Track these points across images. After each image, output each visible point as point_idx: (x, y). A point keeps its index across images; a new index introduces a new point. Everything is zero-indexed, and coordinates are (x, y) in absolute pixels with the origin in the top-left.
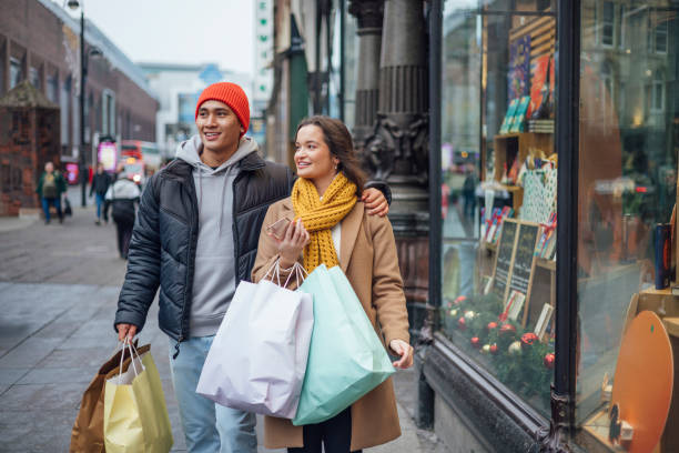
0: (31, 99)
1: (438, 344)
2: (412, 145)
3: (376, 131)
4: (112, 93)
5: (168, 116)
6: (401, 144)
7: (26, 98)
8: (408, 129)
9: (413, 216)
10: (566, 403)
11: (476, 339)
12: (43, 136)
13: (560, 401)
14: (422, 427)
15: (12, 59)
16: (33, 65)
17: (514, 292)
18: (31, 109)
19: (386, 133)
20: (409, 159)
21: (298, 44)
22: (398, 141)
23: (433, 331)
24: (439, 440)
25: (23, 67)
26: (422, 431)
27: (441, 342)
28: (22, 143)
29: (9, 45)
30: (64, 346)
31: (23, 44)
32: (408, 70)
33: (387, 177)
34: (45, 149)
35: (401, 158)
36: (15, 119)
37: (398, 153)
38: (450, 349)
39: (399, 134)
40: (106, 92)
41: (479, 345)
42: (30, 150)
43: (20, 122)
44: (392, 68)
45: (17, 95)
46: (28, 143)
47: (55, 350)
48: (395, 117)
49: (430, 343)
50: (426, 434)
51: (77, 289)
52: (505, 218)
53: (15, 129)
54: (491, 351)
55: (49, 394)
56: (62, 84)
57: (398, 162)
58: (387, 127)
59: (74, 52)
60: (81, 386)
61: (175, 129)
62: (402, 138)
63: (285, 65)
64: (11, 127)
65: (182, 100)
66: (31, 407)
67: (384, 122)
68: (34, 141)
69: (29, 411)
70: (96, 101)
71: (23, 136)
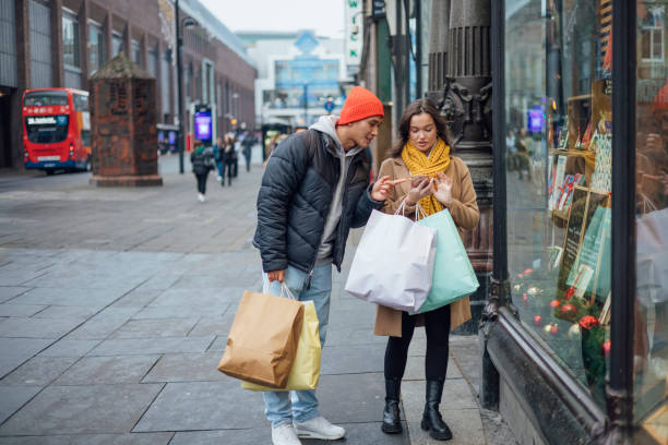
0: (127, 70)
1: (502, 320)
2: (482, 110)
3: (445, 96)
4: (210, 62)
5: (265, 84)
6: (471, 109)
7: (122, 70)
8: (478, 93)
9: (484, 183)
10: (622, 399)
11: (538, 318)
12: (139, 106)
13: (616, 397)
14: (486, 407)
15: (114, 32)
16: (134, 38)
17: (582, 266)
18: (127, 81)
19: (455, 97)
20: (479, 123)
21: (380, 8)
22: (468, 105)
23: (498, 306)
24: (502, 421)
25: (125, 39)
26: (486, 410)
27: (505, 318)
28: (120, 114)
29: (110, 18)
30: (141, 316)
31: (124, 17)
32: (478, 30)
33: (457, 143)
34: (142, 119)
35: (471, 122)
36: (112, 91)
37: (468, 118)
38: (513, 327)
39: (468, 98)
40: (206, 61)
41: (541, 325)
42: (127, 120)
43: (117, 94)
44: (460, 28)
45: (114, 67)
46: (126, 113)
47: (129, 320)
48: (465, 81)
49: (494, 319)
50: (490, 414)
51: (162, 256)
52: (576, 186)
53: (112, 100)
54: (551, 333)
55: (115, 367)
56: (163, 56)
57: (468, 128)
58: (456, 91)
59: (169, 24)
60: (148, 359)
61: (272, 96)
62: (471, 102)
63: (373, 29)
64: (108, 98)
65: (278, 68)
66: (96, 380)
67: (452, 86)
68: (130, 111)
69: (93, 385)
70: (196, 70)
71: (120, 106)
